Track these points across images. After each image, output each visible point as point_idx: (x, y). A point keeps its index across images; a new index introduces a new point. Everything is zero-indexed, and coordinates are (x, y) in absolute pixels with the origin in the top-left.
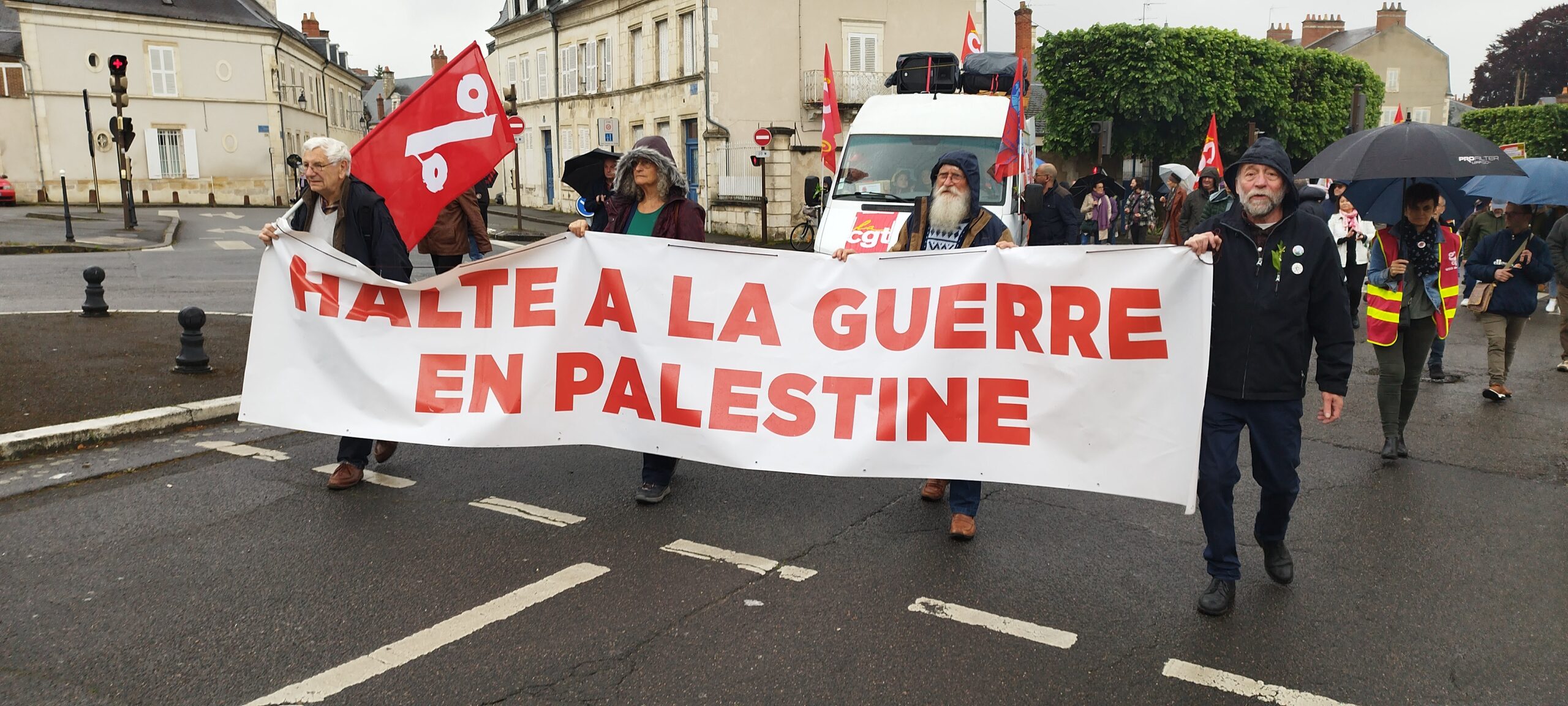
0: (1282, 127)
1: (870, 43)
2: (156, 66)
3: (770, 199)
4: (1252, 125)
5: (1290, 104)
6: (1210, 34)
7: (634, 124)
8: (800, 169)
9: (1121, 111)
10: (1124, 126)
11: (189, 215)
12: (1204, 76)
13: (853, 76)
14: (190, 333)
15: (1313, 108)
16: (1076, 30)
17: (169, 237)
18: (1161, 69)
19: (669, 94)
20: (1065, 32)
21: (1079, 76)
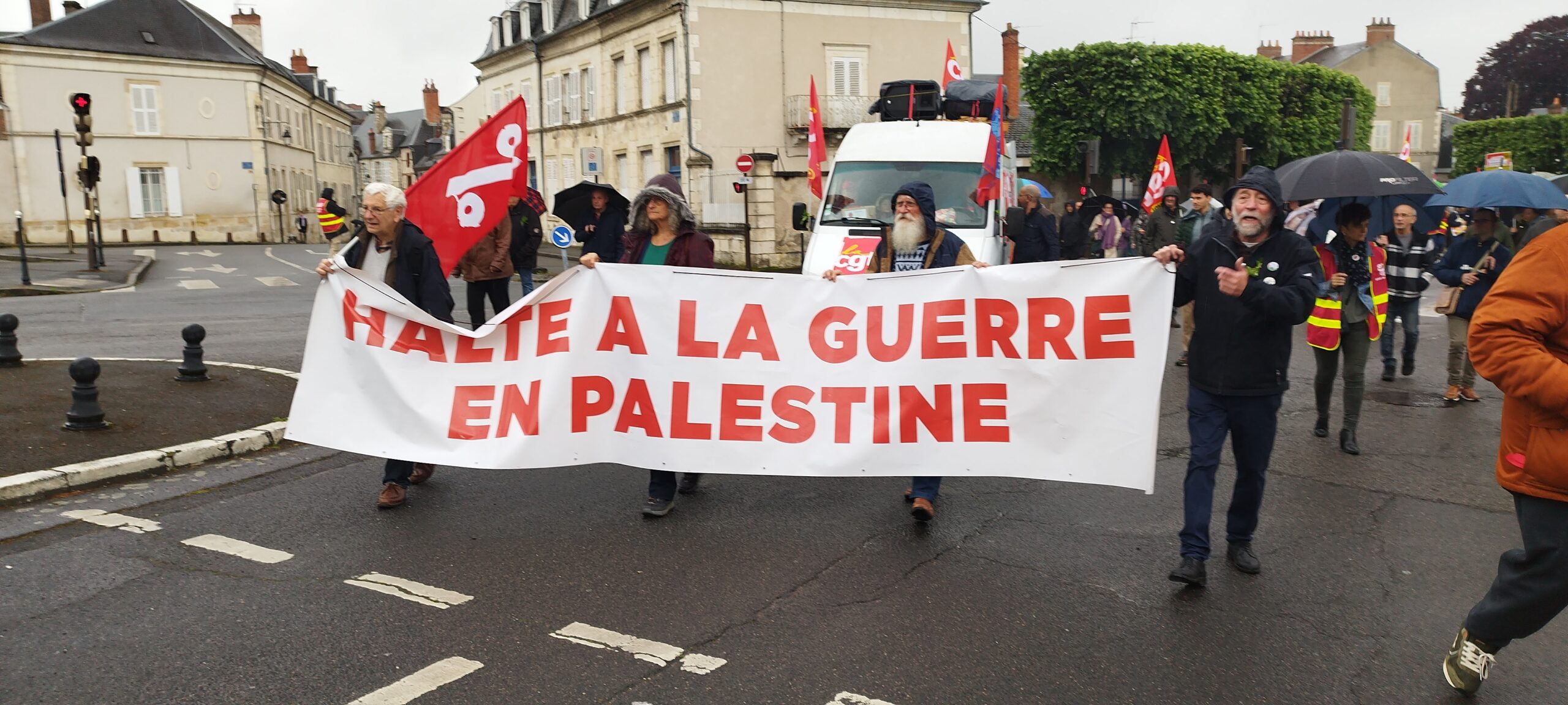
0: (1272, 142)
1: (854, 66)
2: (138, 104)
3: (753, 225)
4: (1240, 140)
5: (1280, 119)
6: (1197, 50)
7: (618, 153)
8: (784, 195)
9: (1108, 130)
10: (1111, 146)
11: (166, 254)
12: (1191, 94)
13: (837, 100)
14: (82, 386)
15: (1304, 123)
16: (1061, 50)
17: (133, 278)
18: (1148, 86)
19: (652, 122)
20: (1050, 52)
21: (1065, 95)
